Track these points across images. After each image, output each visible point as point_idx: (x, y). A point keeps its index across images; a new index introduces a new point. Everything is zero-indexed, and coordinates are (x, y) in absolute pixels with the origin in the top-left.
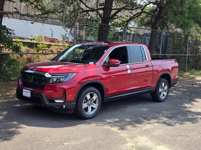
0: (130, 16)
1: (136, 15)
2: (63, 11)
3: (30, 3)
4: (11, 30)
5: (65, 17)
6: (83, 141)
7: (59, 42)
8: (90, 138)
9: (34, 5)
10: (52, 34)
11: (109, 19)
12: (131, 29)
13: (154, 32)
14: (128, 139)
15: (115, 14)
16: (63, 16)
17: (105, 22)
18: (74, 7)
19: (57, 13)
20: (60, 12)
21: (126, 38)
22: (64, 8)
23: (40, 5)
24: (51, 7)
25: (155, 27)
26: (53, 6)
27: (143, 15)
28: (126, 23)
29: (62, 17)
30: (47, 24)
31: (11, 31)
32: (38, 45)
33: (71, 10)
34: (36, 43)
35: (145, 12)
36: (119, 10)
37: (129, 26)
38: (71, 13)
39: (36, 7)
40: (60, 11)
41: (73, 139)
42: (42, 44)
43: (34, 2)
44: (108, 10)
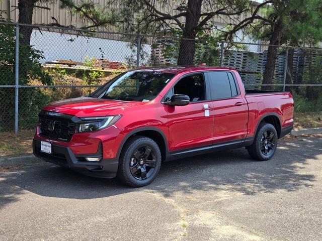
0: (234, 24)
1: (245, 23)
2: (126, 20)
3: (76, 9)
4: (38, 51)
5: (131, 28)
6: (112, 217)
7: (123, 68)
8: (125, 213)
9: (82, 13)
10: (103, 57)
11: (194, 31)
12: (238, 45)
13: (273, 48)
14: (182, 216)
15: (204, 22)
16: (128, 27)
17: (189, 35)
18: (144, 13)
19: (118, 23)
20: (122, 22)
21: (233, 60)
22: (129, 15)
23: (90, 12)
24: (108, 14)
25: (275, 41)
26: (110, 13)
27: (256, 22)
28: (229, 35)
29: (126, 29)
30: (112, 41)
31: (39, 54)
32: (90, 74)
33: (141, 18)
34: (87, 70)
35: (259, 17)
36: (210, 16)
37: (234, 41)
38: (139, 22)
39: (86, 14)
40: (122, 19)
41: (99, 213)
42: (96, 71)
43: (81, 7)
44: (192, 16)
